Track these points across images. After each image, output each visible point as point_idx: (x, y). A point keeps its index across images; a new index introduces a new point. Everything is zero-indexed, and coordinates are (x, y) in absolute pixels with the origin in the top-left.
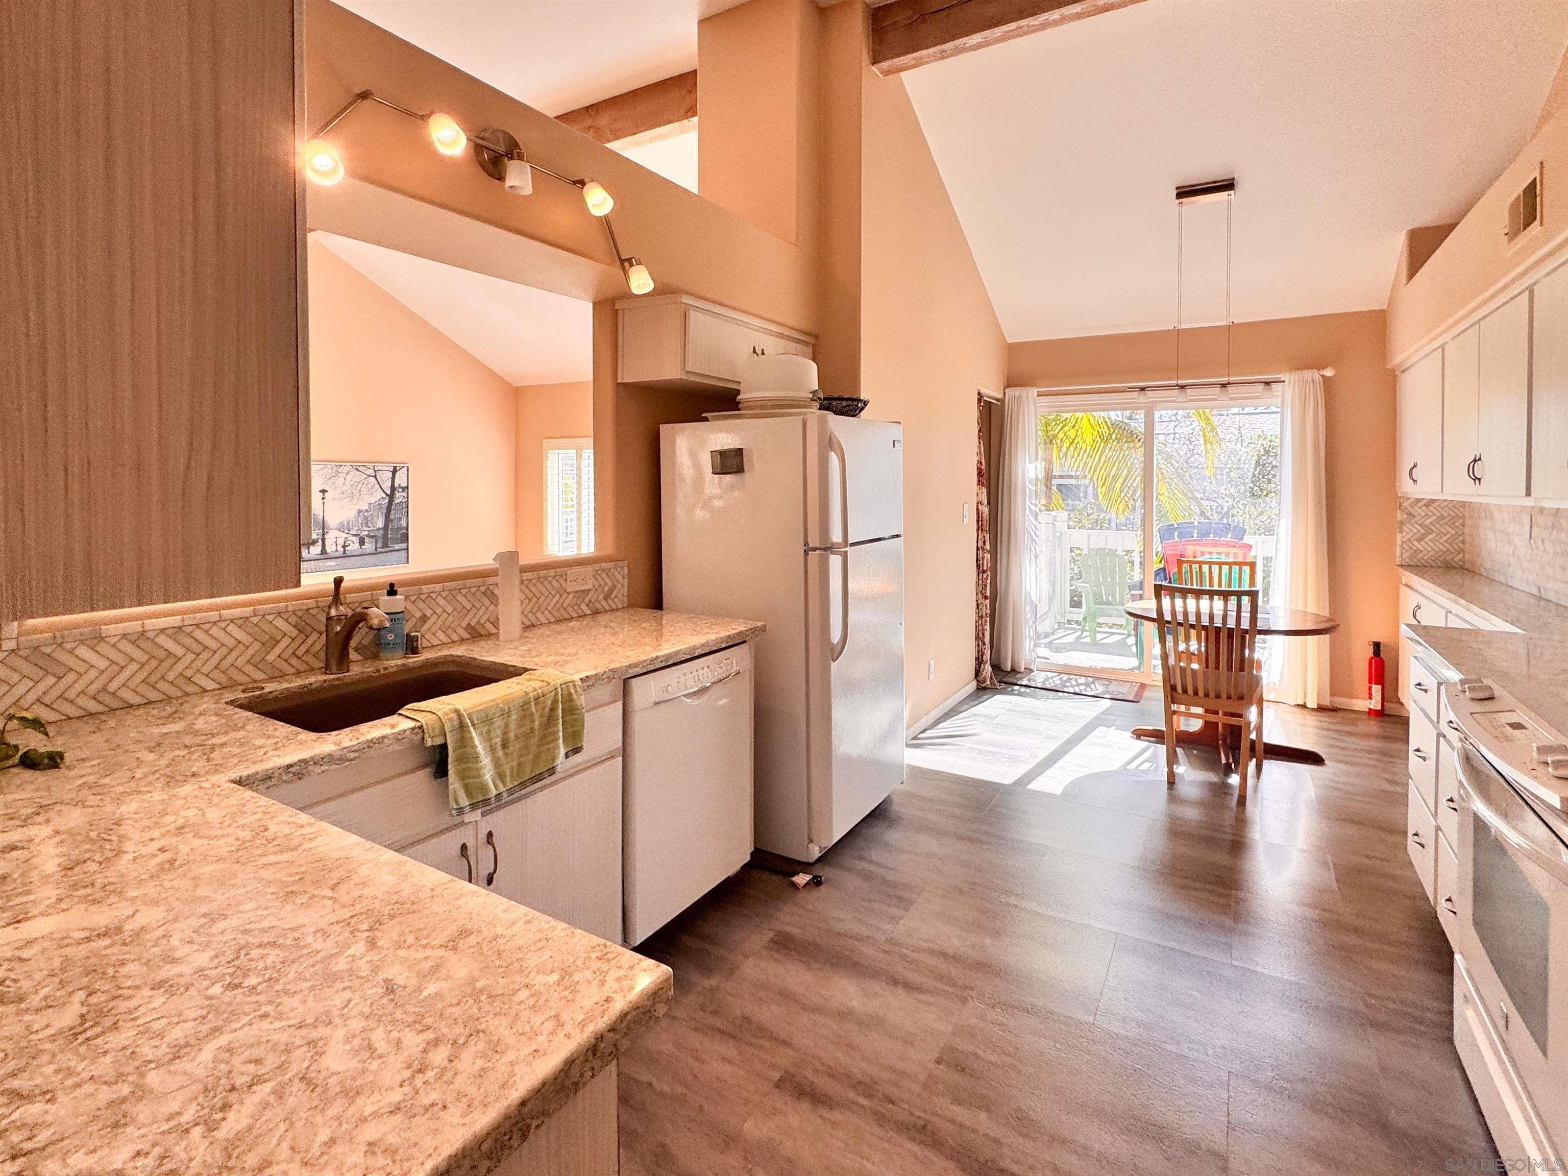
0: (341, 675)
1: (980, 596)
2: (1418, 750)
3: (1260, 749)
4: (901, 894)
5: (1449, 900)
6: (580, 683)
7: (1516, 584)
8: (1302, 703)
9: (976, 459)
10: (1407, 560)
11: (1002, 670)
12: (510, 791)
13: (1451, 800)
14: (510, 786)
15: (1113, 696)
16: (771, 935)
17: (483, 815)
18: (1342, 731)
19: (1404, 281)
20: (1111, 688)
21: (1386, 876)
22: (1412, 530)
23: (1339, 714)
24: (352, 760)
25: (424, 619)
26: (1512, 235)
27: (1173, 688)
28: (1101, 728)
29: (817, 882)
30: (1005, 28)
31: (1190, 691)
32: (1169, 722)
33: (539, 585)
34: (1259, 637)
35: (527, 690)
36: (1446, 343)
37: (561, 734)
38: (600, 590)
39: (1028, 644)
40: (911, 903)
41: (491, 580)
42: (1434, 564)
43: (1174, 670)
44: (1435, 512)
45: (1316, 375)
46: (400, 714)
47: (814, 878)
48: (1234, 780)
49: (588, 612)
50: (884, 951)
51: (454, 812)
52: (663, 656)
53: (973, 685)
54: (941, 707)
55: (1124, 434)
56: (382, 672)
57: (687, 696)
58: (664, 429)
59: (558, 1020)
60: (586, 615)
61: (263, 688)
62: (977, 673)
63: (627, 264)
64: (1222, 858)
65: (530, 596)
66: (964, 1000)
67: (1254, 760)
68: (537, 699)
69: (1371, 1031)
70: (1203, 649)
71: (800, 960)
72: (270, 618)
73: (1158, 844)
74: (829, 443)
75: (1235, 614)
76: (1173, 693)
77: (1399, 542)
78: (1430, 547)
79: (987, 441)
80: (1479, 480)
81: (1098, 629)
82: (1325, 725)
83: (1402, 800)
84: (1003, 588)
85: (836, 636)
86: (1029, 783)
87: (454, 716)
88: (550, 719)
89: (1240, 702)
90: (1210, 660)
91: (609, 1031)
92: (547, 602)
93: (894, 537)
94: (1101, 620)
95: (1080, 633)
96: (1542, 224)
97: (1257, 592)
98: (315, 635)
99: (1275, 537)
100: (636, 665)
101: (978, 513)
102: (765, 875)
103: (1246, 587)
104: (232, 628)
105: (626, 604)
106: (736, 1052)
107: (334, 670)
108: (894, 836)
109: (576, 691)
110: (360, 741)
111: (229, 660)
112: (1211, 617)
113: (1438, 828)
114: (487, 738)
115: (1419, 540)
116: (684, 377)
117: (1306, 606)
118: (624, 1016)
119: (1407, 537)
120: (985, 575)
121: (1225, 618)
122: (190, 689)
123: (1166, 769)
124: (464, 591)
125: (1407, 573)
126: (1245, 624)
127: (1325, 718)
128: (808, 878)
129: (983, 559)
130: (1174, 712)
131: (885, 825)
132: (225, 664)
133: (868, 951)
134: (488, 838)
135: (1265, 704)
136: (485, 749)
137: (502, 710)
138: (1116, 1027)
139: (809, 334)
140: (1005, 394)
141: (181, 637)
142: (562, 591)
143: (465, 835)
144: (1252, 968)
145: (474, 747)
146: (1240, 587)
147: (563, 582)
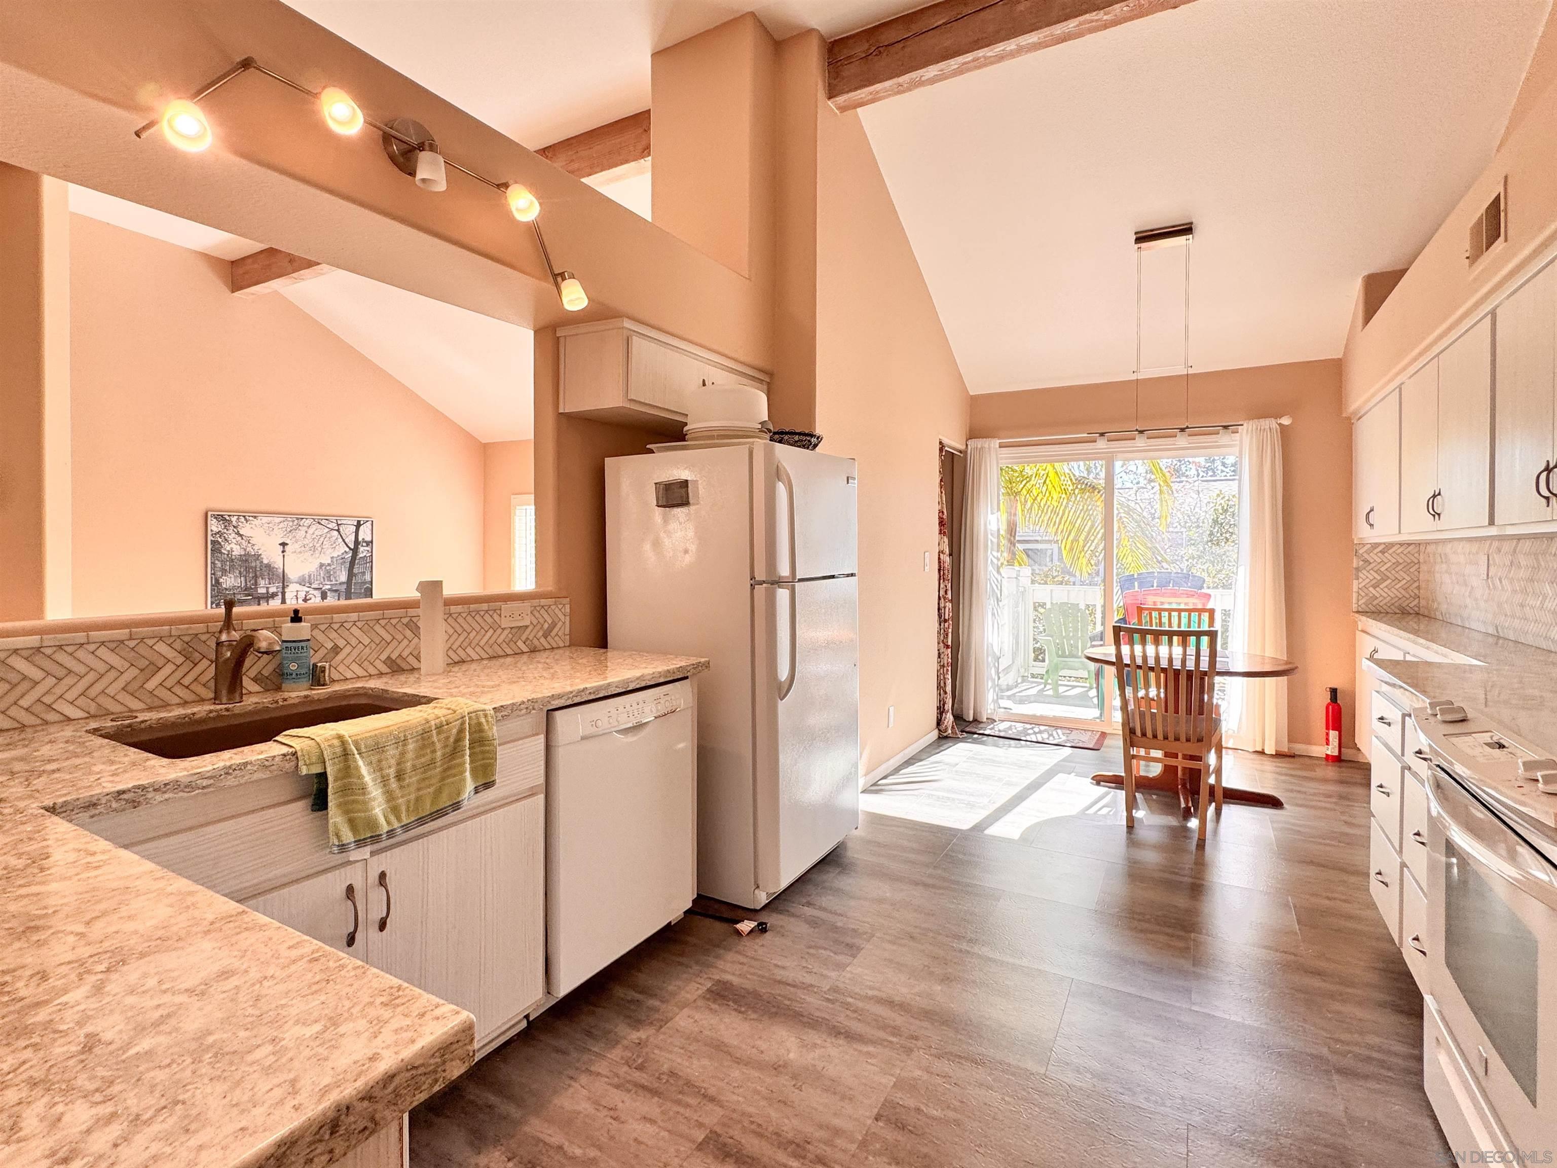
0: (230, 706)
1: (942, 645)
2: (1381, 786)
3: (1219, 794)
4: (849, 940)
5: (1416, 939)
6: (492, 712)
7: (1474, 626)
8: (1260, 749)
9: (937, 508)
10: (1363, 606)
11: (965, 721)
12: (406, 828)
13: (1418, 834)
14: (405, 821)
15: (1073, 745)
16: (709, 985)
17: (373, 854)
18: (1299, 777)
19: (1360, 327)
20: (1071, 737)
21: (1349, 917)
22: (1367, 576)
23: (1296, 760)
24: (204, 788)
25: (336, 650)
26: (1473, 258)
27: (1132, 731)
28: (1060, 775)
29: (762, 929)
30: (960, 59)
31: (1149, 734)
32: (1128, 768)
33: (469, 619)
34: (1218, 679)
35: (429, 717)
36: (1403, 383)
37: (468, 766)
38: (539, 626)
39: (990, 696)
40: (859, 949)
41: (412, 612)
42: (1389, 610)
43: (1133, 714)
44: (1389, 557)
45: (1272, 423)
46: (275, 741)
47: (759, 925)
48: (1194, 823)
49: (525, 649)
50: (828, 1000)
51: (335, 849)
52: (592, 688)
53: (935, 734)
54: (901, 754)
55: (1087, 487)
56: (281, 703)
57: (618, 732)
58: (610, 463)
59: (293, 1086)
60: (523, 653)
61: (136, 717)
62: (939, 723)
63: (559, 279)
64: (1181, 901)
65: (459, 630)
66: (909, 1051)
67: (1213, 804)
68: (439, 727)
69: (1336, 1077)
70: (1162, 695)
71: (735, 1010)
72: (150, 642)
73: (1118, 888)
74: (776, 473)
75: (1193, 658)
76: (1132, 736)
77: (1355, 589)
78: (1385, 594)
79: (949, 489)
80: (1439, 515)
81: (1060, 682)
82: (1284, 771)
83: (1365, 842)
84: (965, 639)
85: (783, 674)
86: (986, 829)
87: (336, 742)
88: (454, 752)
89: (1199, 744)
90: (1171, 704)
91: (362, 1099)
92: (478, 637)
93: (848, 575)
94: (1063, 673)
95: (1042, 686)
96: (1506, 240)
97: (1216, 632)
98: (205, 663)
99: (1232, 591)
100: (560, 696)
101: (940, 562)
102: (708, 922)
103: (1205, 627)
104: (103, 652)
105: (568, 644)
106: (658, 1110)
107: (224, 700)
108: (845, 882)
109: (487, 721)
110: (215, 767)
111: (98, 687)
112: (1170, 660)
113: (1403, 865)
114: (378, 768)
115: (1375, 587)
116: (628, 405)
117: (1264, 650)
118: (390, 1078)
119: (1363, 584)
120: (946, 625)
121: (1184, 661)
122: (51, 717)
123: (1125, 814)
124: (383, 622)
125: (1364, 618)
126: (1204, 666)
127: (1283, 764)
128: (753, 924)
129: (945, 607)
130: (1134, 757)
131: (838, 870)
132: (93, 692)
133: (812, 1003)
134: (380, 877)
135: (1224, 751)
136: (374, 780)
137: (397, 738)
138: (1069, 1078)
139: (760, 370)
140: (967, 445)
141: (38, 659)
142: (495, 627)
143: (354, 876)
144: (1212, 1013)
145: (360, 777)
146: (1199, 627)
147: (496, 617)
